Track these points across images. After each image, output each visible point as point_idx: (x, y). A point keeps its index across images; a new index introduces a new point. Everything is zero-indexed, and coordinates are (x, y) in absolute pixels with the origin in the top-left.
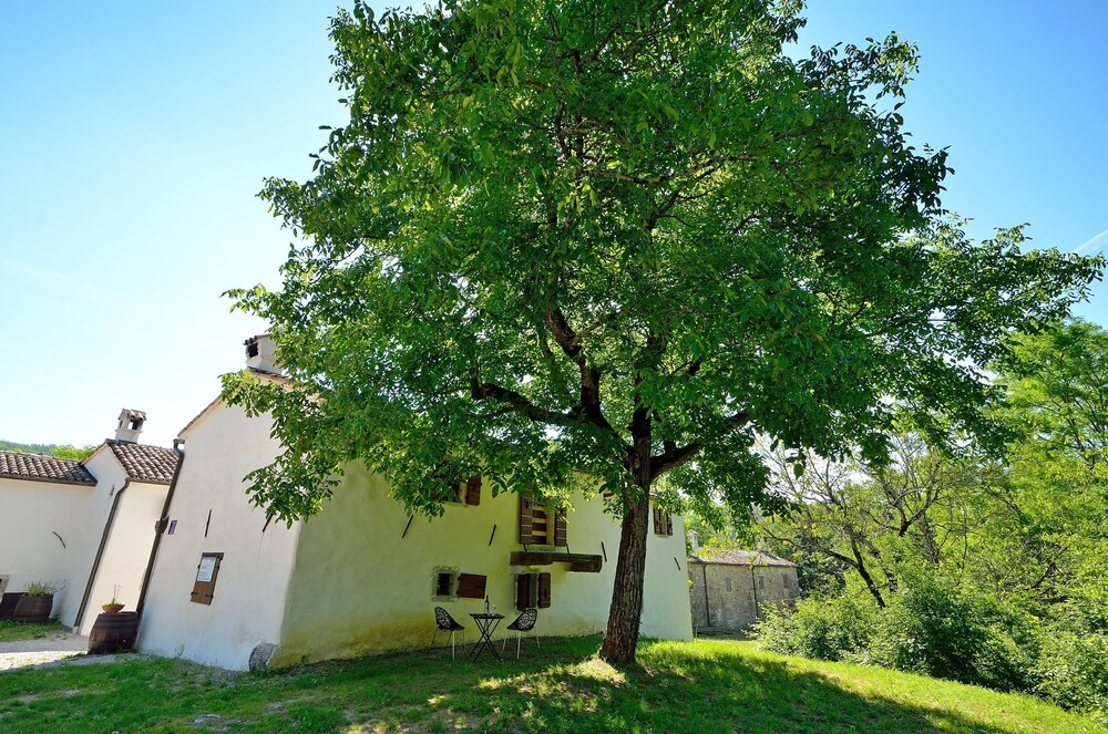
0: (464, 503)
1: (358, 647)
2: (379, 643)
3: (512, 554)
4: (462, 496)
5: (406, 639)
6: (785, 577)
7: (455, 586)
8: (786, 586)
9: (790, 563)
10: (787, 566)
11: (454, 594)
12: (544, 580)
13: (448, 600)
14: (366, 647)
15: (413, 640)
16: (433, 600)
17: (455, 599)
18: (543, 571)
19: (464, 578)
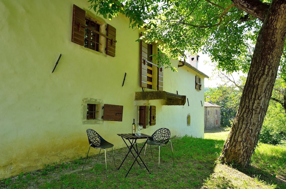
0: (104, 53)
1: (13, 167)
2: (36, 161)
3: (136, 93)
4: (102, 48)
5: (64, 153)
6: (216, 111)
7: (100, 113)
8: (216, 114)
9: (219, 106)
10: (218, 107)
11: (100, 118)
12: (152, 109)
13: (95, 123)
14: (23, 165)
15: (70, 154)
16: (84, 123)
17: (101, 122)
18: (152, 105)
19: (107, 107)
